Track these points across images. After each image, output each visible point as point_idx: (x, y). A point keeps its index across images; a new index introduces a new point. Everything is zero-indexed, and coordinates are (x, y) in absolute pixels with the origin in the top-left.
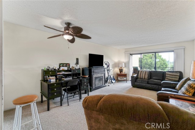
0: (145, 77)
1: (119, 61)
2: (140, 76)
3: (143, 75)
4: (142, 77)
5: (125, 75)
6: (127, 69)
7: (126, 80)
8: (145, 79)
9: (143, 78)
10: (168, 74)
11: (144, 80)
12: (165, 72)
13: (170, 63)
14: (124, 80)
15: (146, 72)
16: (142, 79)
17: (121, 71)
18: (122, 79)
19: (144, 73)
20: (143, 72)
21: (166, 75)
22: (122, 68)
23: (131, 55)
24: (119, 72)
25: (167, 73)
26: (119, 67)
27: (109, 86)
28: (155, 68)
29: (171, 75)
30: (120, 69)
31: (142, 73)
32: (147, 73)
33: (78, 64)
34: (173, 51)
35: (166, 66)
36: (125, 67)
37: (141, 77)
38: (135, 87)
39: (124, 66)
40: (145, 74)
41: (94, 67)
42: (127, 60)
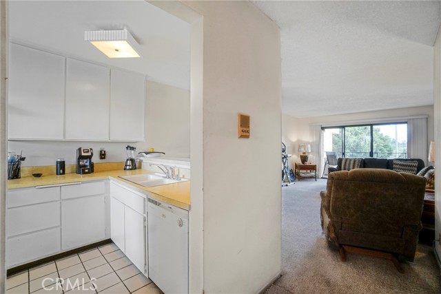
1: (298, 141)
2: (345, 168)
3: (349, 166)
5: (313, 168)
6: (314, 157)
7: (315, 178)
10: (397, 164)
12: (392, 161)
13: (399, 144)
14: (311, 177)
15: (355, 160)
17: (304, 159)
18: (308, 175)
19: (352, 162)
20: (351, 160)
21: (394, 166)
22: (306, 154)
23: (323, 128)
24: (299, 162)
25: (394, 162)
27: (287, 185)
28: (371, 154)
29: (403, 165)
30: (301, 156)
31: (348, 162)
32: (357, 163)
34: (406, 123)
35: (388, 151)
36: (312, 152)
39: (310, 151)
40: (354, 164)
42: (315, 140)
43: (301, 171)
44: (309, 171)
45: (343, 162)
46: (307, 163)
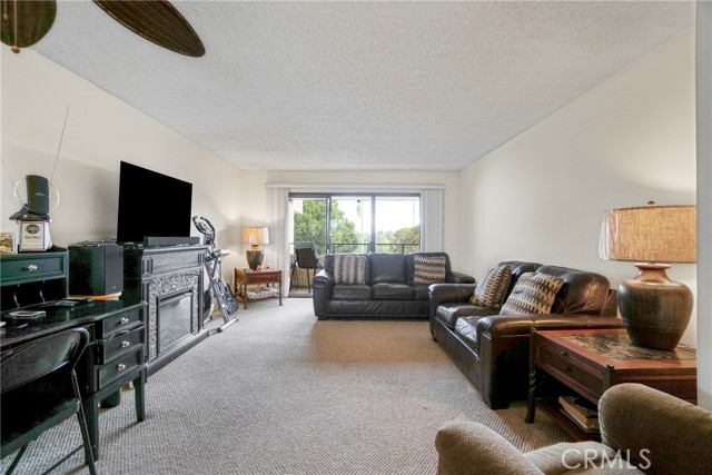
0: (356, 276)
1: (241, 219)
2: (341, 275)
3: (348, 272)
4: (348, 277)
5: (275, 277)
6: (275, 254)
7: (280, 297)
8: (355, 283)
9: (352, 280)
10: (420, 263)
11: (354, 287)
12: (410, 257)
14: (271, 298)
15: (357, 260)
16: (347, 284)
17: (255, 259)
18: (264, 294)
19: (352, 262)
20: (349, 259)
21: (416, 266)
22: (259, 249)
24: (244, 265)
25: (416, 259)
26: (242, 242)
27: (219, 331)
28: (372, 245)
29: (429, 264)
30: (249, 253)
31: (345, 264)
32: (360, 264)
33: (46, 218)
34: (419, 195)
36: (271, 242)
37: (344, 279)
38: (329, 318)
39: (266, 241)
40: (356, 266)
41: (151, 240)
42: (276, 218)
43: (249, 286)
44: (263, 285)
45: (337, 262)
46: (262, 268)
